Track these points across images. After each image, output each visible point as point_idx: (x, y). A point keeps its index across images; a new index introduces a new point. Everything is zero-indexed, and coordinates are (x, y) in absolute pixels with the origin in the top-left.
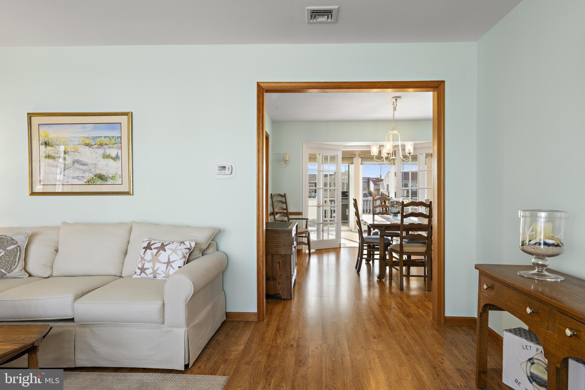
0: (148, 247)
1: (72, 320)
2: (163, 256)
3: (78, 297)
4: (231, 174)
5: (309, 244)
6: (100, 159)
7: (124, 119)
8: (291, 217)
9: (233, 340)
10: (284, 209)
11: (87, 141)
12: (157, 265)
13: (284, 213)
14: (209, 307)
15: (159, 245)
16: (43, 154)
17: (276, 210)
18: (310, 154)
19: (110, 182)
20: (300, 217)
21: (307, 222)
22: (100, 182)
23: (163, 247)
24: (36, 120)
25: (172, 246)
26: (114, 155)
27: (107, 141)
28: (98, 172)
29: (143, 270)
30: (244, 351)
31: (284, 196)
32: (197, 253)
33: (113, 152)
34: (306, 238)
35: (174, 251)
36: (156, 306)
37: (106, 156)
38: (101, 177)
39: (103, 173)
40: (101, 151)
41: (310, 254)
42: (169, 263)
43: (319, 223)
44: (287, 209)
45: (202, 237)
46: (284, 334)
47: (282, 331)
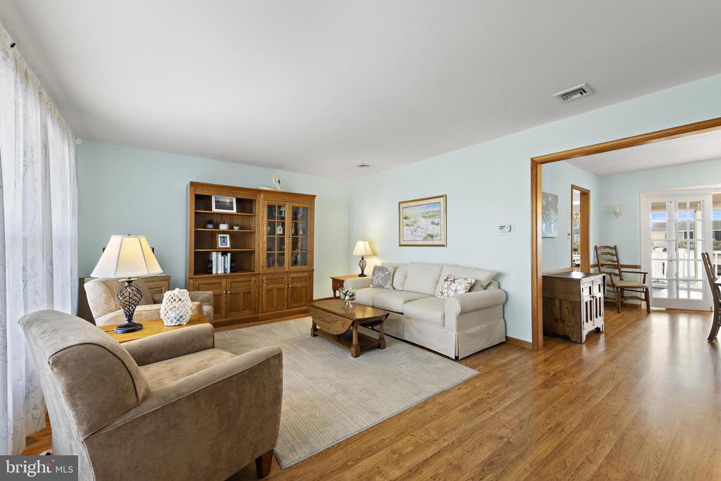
0: (446, 280)
1: (402, 314)
2: (453, 286)
3: (406, 302)
4: (510, 231)
5: (647, 299)
6: (430, 224)
7: (442, 200)
8: (623, 269)
9: (502, 355)
10: (615, 262)
11: (424, 215)
12: (450, 291)
13: (615, 265)
14: (484, 326)
15: (452, 279)
16: (405, 224)
17: (602, 262)
18: (653, 204)
19: (435, 238)
20: (638, 270)
21: (645, 276)
22: (430, 238)
23: (454, 281)
24: (402, 205)
25: (459, 281)
26: (437, 222)
27: (433, 214)
28: (429, 233)
29: (442, 293)
30: (504, 364)
31: (615, 248)
32: (477, 287)
33: (436, 221)
34: (644, 294)
35: (460, 284)
36: (440, 315)
37: (433, 223)
38: (431, 236)
39: (432, 233)
40: (430, 220)
41: (648, 311)
42: (456, 291)
43: (671, 278)
44: (618, 261)
45: (483, 278)
46: (549, 364)
47: (548, 362)
